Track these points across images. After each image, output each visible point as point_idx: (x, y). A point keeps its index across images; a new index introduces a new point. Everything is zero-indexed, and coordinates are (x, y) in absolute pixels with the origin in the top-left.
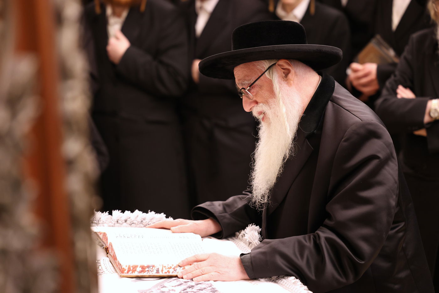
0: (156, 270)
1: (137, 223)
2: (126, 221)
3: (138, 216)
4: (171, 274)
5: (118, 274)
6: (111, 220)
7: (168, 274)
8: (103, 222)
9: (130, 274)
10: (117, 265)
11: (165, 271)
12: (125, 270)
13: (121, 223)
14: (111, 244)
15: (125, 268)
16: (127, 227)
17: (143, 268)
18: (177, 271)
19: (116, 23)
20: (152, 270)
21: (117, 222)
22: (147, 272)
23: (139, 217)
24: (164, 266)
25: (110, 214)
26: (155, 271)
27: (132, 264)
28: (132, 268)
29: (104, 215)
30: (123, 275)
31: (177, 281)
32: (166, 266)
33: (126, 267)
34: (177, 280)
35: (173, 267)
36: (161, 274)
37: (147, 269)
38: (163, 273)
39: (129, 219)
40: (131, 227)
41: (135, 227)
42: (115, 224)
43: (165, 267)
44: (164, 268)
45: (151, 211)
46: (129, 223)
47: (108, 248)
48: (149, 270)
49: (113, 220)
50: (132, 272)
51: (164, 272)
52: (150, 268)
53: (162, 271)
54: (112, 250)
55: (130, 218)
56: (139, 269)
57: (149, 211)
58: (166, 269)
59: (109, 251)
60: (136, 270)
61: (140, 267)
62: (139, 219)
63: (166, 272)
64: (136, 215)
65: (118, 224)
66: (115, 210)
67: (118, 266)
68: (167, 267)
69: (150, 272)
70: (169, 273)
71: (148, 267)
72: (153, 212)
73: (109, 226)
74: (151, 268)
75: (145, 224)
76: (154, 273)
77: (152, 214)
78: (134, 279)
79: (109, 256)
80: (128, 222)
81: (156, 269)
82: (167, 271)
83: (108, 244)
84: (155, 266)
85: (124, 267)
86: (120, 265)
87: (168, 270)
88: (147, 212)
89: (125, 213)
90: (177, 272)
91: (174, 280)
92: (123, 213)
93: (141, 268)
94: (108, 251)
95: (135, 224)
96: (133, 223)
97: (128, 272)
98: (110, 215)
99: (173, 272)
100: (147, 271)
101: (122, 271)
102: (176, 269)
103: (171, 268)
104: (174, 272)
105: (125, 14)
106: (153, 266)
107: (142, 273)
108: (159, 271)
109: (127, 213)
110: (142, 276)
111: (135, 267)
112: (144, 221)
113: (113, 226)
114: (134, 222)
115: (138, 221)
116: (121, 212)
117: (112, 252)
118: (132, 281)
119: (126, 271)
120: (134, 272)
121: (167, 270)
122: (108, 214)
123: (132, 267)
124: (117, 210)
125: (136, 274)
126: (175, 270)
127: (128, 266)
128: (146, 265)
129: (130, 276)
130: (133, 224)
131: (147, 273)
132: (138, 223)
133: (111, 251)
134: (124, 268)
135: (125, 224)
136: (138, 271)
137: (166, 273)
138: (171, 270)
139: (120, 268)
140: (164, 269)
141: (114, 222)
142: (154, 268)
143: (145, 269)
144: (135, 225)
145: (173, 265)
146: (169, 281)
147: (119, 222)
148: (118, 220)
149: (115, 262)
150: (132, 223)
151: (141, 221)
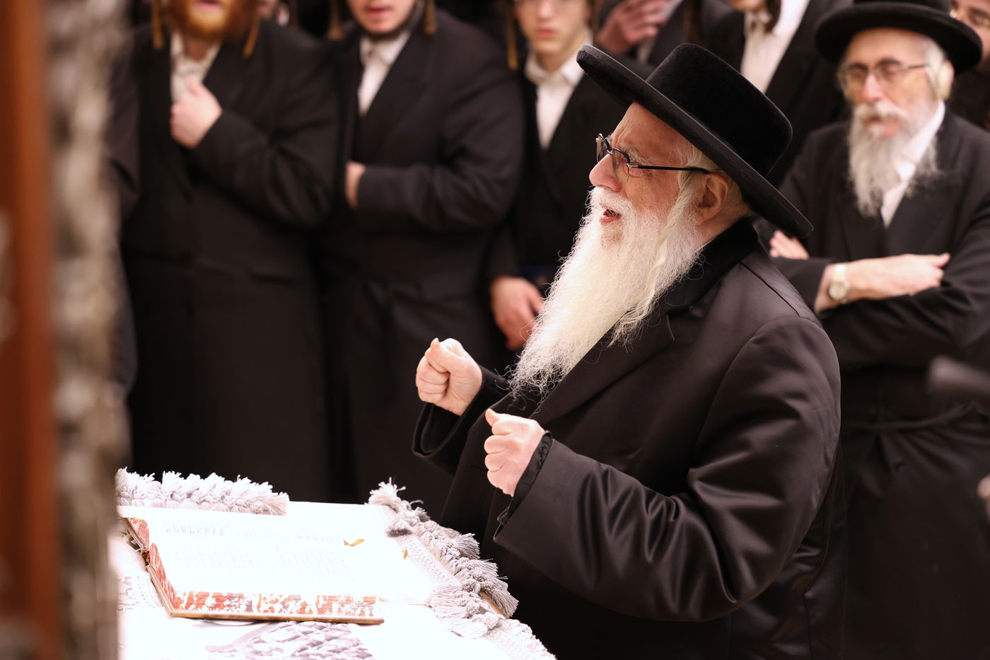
0: (247, 605)
1: (212, 500)
2: (189, 495)
3: (215, 487)
4: (276, 614)
5: (167, 609)
6: (160, 493)
7: (270, 614)
8: (143, 495)
9: (192, 611)
10: (165, 590)
11: (264, 607)
12: (182, 602)
13: (180, 498)
14: (154, 546)
15: (182, 598)
16: (191, 508)
17: (219, 599)
18: (289, 609)
19: (191, 72)
20: (237, 604)
21: (172, 496)
22: (227, 608)
23: (217, 488)
24: (263, 597)
25: (159, 478)
26: (244, 607)
27: (197, 589)
28: (195, 599)
29: (145, 481)
30: (175, 611)
31: (288, 630)
32: (268, 597)
33: (184, 595)
34: (288, 628)
35: (281, 600)
36: (255, 613)
37: (227, 602)
38: (259, 611)
39: (197, 491)
40: (200, 509)
41: (207, 509)
42: (166, 500)
43: (265, 598)
44: (262, 600)
45: (241, 478)
46: (197, 501)
47: (148, 552)
48: (233, 604)
49: (164, 493)
50: (197, 608)
51: (262, 609)
52: (233, 601)
53: (259, 607)
54: (157, 557)
55: (198, 489)
56: (210, 601)
57: (239, 476)
58: (267, 603)
59: (151, 560)
60: (204, 604)
61: (214, 597)
62: (217, 493)
63: (267, 609)
64: (212, 485)
65: (173, 501)
66: (169, 472)
67: (168, 593)
68: (269, 600)
69: (233, 608)
70: (273, 612)
71: (230, 597)
73: (155, 505)
74: (237, 599)
75: (229, 503)
76: (242, 611)
77: (244, 484)
78: (199, 622)
79: (149, 569)
80: (193, 497)
81: (246, 602)
82: (270, 608)
83: (150, 545)
84: (245, 596)
85: (179, 595)
86: (172, 590)
87: (272, 605)
88: (234, 480)
89: (188, 478)
90: (289, 611)
91: (281, 628)
92: (185, 478)
93: (214, 599)
94: (149, 558)
95: (209, 502)
96: (204, 501)
97: (187, 607)
98: (157, 482)
99: (281, 610)
100: (228, 605)
101: (176, 603)
102: (287, 604)
103: (277, 601)
104: (284, 610)
105: (212, 53)
106: (241, 597)
107: (217, 609)
108: (253, 608)
109: (194, 478)
110: (217, 616)
111: (202, 597)
112: (227, 497)
113: (161, 506)
114: (207, 498)
115: (214, 497)
116: (181, 476)
117: (156, 563)
118: (194, 625)
119: (183, 605)
120: (201, 608)
121: (269, 605)
122: (154, 479)
123: (197, 596)
124: (173, 472)
125: (204, 611)
126: (286, 607)
127: (188, 594)
128: (225, 594)
129: (192, 615)
130: (204, 503)
131: (228, 610)
132: (215, 501)
133: (154, 561)
134: (179, 598)
135: (187, 501)
136: (210, 605)
137: (266, 611)
138: (278, 607)
139: (172, 597)
140: (263, 603)
141: (164, 498)
142: (241, 600)
143: (222, 601)
144: (208, 504)
145: (281, 596)
146: (273, 629)
147: (176, 496)
148: (174, 492)
149: (162, 584)
150: (202, 500)
151: (220, 496)
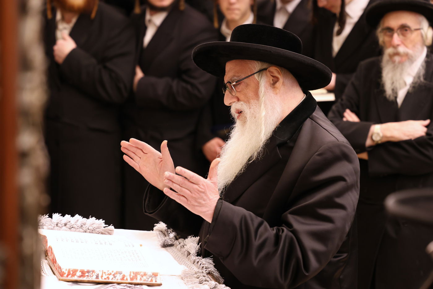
0: (96, 276)
1: (77, 227)
2: (65, 225)
3: (78, 221)
5: (57, 277)
6: (51, 223)
7: (107, 280)
9: (70, 278)
10: (56, 269)
11: (105, 277)
12: (65, 274)
13: (61, 226)
14: (50, 247)
15: (65, 272)
16: (66, 231)
17: (83, 273)
18: (117, 278)
20: (91, 275)
21: (57, 225)
22: (87, 277)
23: (79, 221)
24: (104, 272)
25: (51, 216)
26: (95, 277)
27: (73, 267)
28: (71, 272)
29: (45, 218)
30: (61, 278)
31: (114, 288)
32: (106, 272)
33: (66, 270)
34: (113, 286)
35: (113, 274)
36: (100, 280)
37: (87, 274)
38: (102, 279)
39: (69, 223)
40: (71, 231)
41: (74, 231)
42: (54, 227)
43: (105, 273)
44: (104, 274)
45: (92, 217)
46: (69, 227)
47: (47, 251)
48: (89, 275)
49: (53, 223)
50: (72, 277)
51: (103, 278)
52: (90, 274)
53: (102, 277)
54: (52, 253)
55: (70, 222)
56: (79, 274)
57: (90, 216)
58: (106, 275)
60: (75, 275)
61: (80, 271)
62: (79, 224)
63: (106, 278)
64: (76, 220)
65: (58, 227)
66: (56, 213)
67: (58, 270)
68: (107, 274)
69: (90, 277)
70: (109, 279)
71: (88, 272)
72: (94, 218)
73: (49, 229)
74: (91, 273)
75: (85, 229)
76: (94, 279)
77: (93, 220)
78: (70, 283)
79: (48, 259)
80: (68, 226)
81: (96, 274)
82: (107, 277)
83: (48, 247)
84: (95, 271)
85: (64, 270)
86: (60, 268)
87: (108, 276)
88: (88, 218)
90: (117, 279)
91: (110, 286)
93: (80, 273)
94: (47, 254)
95: (75, 228)
96: (73, 227)
97: (67, 276)
98: (50, 218)
99: (112, 278)
100: (87, 276)
101: (62, 274)
102: (115, 275)
103: (110, 274)
104: (114, 278)
105: (74, 20)
106: (93, 272)
107: (82, 277)
108: (99, 277)
109: (68, 217)
110: (81, 281)
111: (75, 271)
112: (84, 226)
113: (52, 229)
114: (74, 226)
115: (78, 226)
117: (51, 256)
118: (68, 285)
119: (66, 275)
120: (74, 277)
121: (107, 276)
122: (48, 216)
123: (72, 271)
124: (58, 213)
125: (75, 278)
126: (115, 277)
127: (68, 270)
128: (86, 270)
129: (69, 280)
130: (72, 228)
131: (87, 278)
132: (78, 228)
133: (50, 255)
135: (64, 228)
136: (78, 275)
137: (105, 279)
138: (111, 277)
139: (60, 271)
140: (104, 275)
141: (53, 225)
142: (93, 273)
143: (84, 274)
144: (74, 229)
145: (113, 271)
146: (106, 287)
147: (59, 225)
148: (58, 223)
149: (54, 266)
150: (71, 227)
151: (80, 225)
